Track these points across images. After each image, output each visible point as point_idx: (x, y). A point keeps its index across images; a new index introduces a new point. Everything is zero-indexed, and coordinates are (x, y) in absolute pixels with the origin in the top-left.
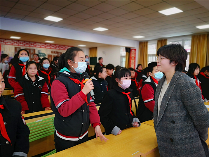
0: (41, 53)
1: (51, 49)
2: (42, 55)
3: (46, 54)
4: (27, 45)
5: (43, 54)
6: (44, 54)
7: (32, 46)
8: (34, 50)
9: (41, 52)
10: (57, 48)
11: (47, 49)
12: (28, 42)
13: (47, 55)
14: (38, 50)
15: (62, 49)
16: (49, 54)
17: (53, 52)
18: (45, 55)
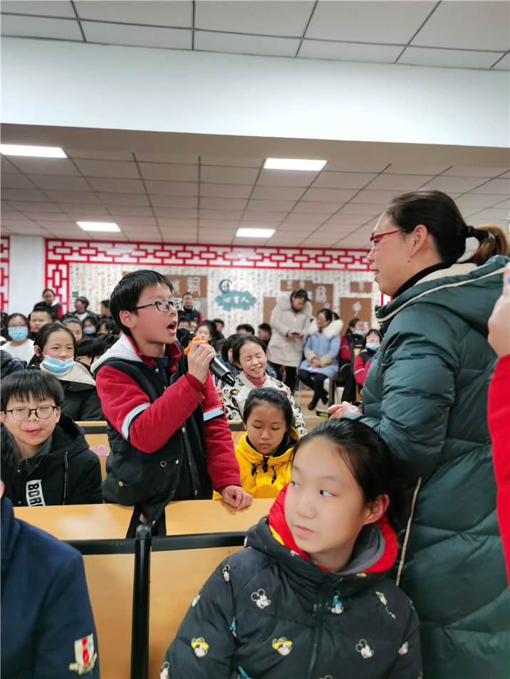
0: (235, 293)
1: (279, 271)
2: (236, 299)
3: (255, 295)
4: (173, 260)
5: (241, 294)
6: (247, 294)
7: (196, 261)
8: (204, 280)
9: (232, 288)
10: (312, 264)
11: (262, 270)
12: (181, 248)
13: (261, 300)
14: (221, 279)
15: (335, 264)
16: (268, 295)
17: (290, 284)
18: (253, 300)
